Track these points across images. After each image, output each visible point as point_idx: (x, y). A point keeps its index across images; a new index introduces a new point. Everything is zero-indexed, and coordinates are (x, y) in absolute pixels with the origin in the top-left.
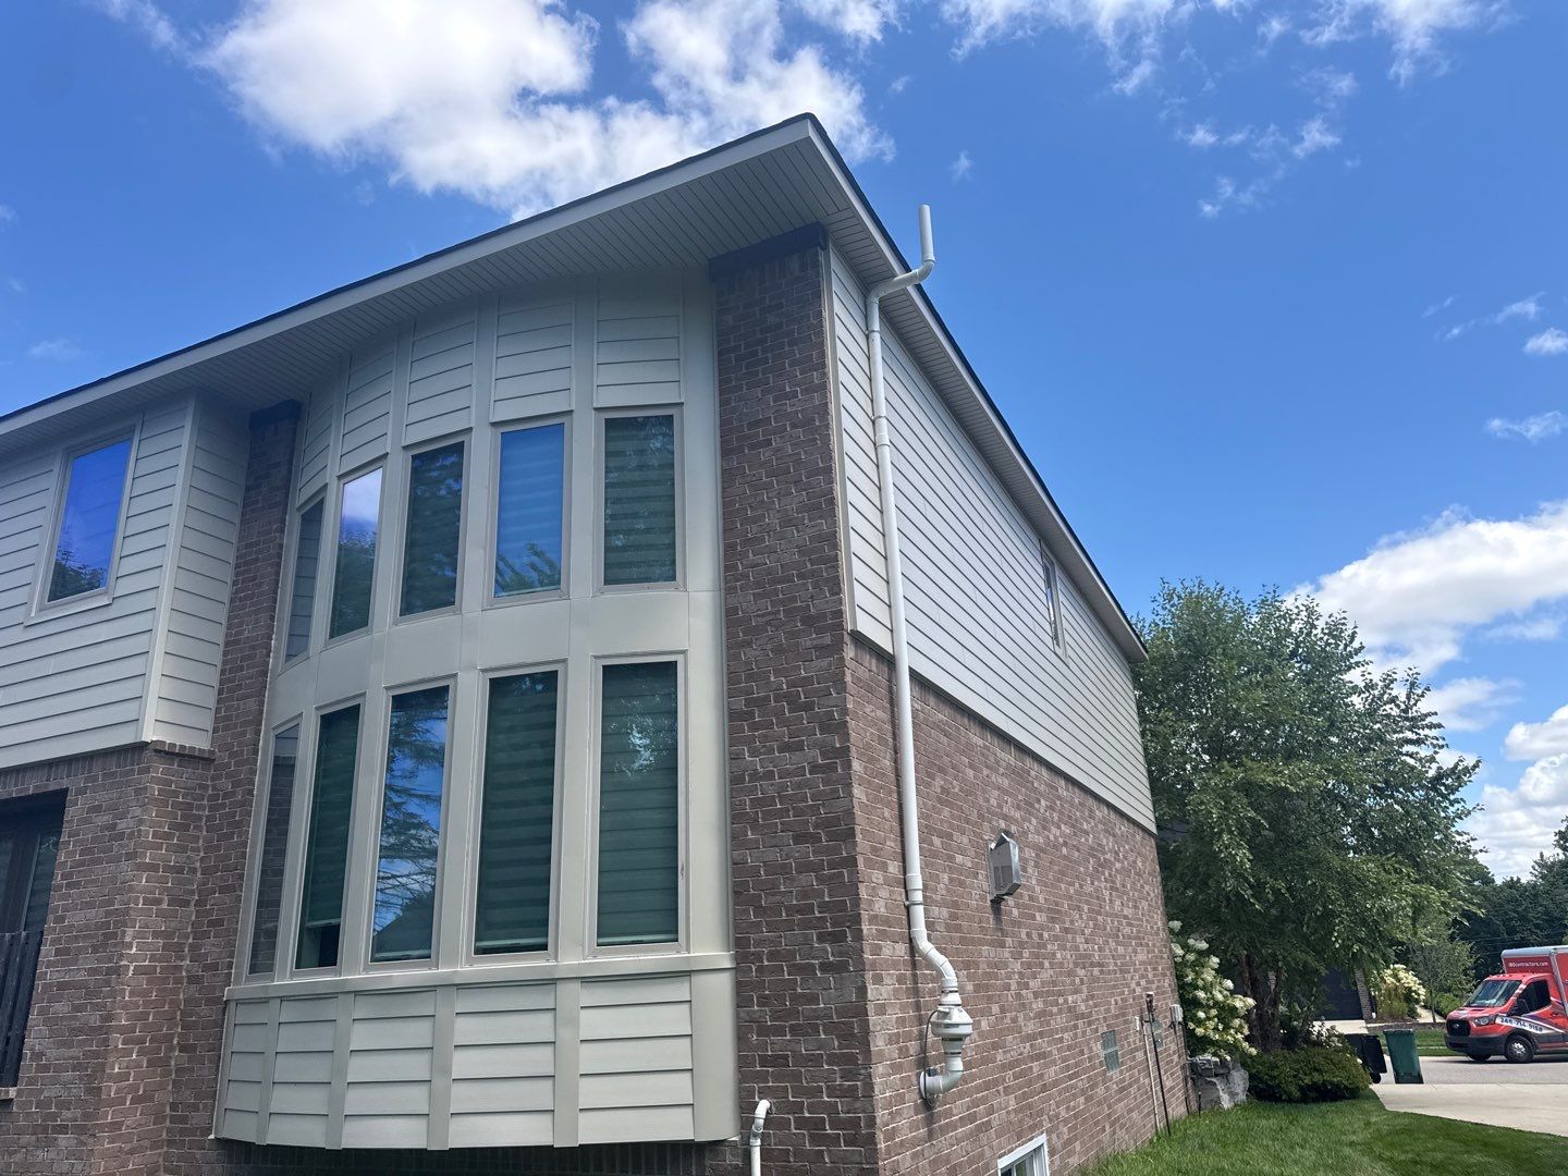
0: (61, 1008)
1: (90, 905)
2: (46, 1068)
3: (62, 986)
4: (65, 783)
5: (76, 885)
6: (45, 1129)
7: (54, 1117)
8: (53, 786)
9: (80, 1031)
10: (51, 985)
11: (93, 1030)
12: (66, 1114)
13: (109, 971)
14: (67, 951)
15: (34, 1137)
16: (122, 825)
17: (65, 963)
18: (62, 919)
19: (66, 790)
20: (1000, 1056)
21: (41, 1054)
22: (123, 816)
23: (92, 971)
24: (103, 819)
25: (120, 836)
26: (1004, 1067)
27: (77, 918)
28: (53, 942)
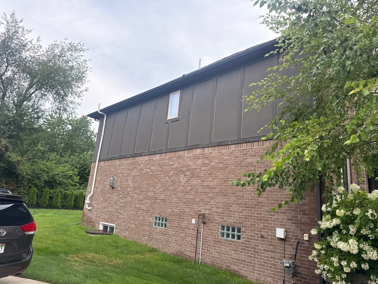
20: (106, 210)
26: (107, 211)
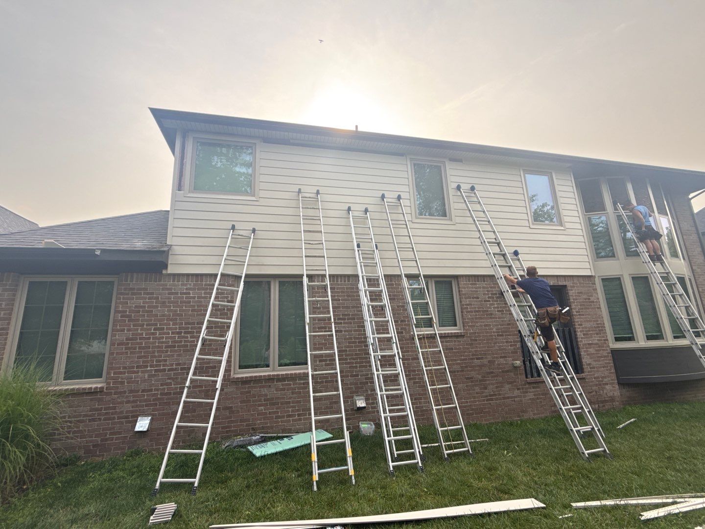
0: (592, 350)
1: (590, 321)
2: (594, 368)
3: (589, 344)
4: (564, 283)
5: (583, 315)
6: (600, 385)
7: (602, 381)
8: (560, 283)
9: (602, 357)
10: (585, 344)
11: (605, 356)
12: (605, 380)
13: (604, 340)
14: (587, 334)
15: (597, 387)
16: (592, 299)
17: (586, 338)
18: (581, 325)
19: (566, 286)
21: (590, 364)
22: (592, 296)
23: (598, 340)
24: (585, 296)
25: (593, 302)
27: (588, 325)
28: (581, 331)
